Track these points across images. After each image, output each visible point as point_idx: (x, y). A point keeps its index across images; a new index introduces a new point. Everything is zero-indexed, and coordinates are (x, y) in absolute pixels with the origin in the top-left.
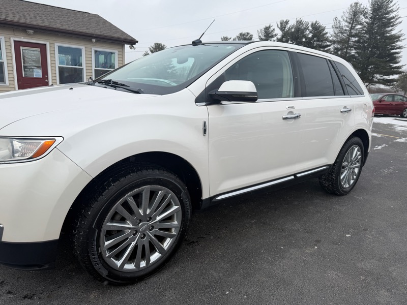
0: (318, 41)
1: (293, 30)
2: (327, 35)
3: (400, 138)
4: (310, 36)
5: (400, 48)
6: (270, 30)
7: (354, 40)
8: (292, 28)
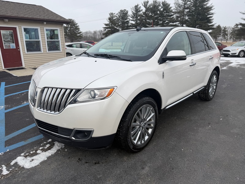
0: (166, 12)
1: (152, 7)
2: (172, 9)
3: (223, 67)
4: (162, 10)
5: (212, 14)
6: (138, 7)
7: (186, 11)
8: (151, 5)
